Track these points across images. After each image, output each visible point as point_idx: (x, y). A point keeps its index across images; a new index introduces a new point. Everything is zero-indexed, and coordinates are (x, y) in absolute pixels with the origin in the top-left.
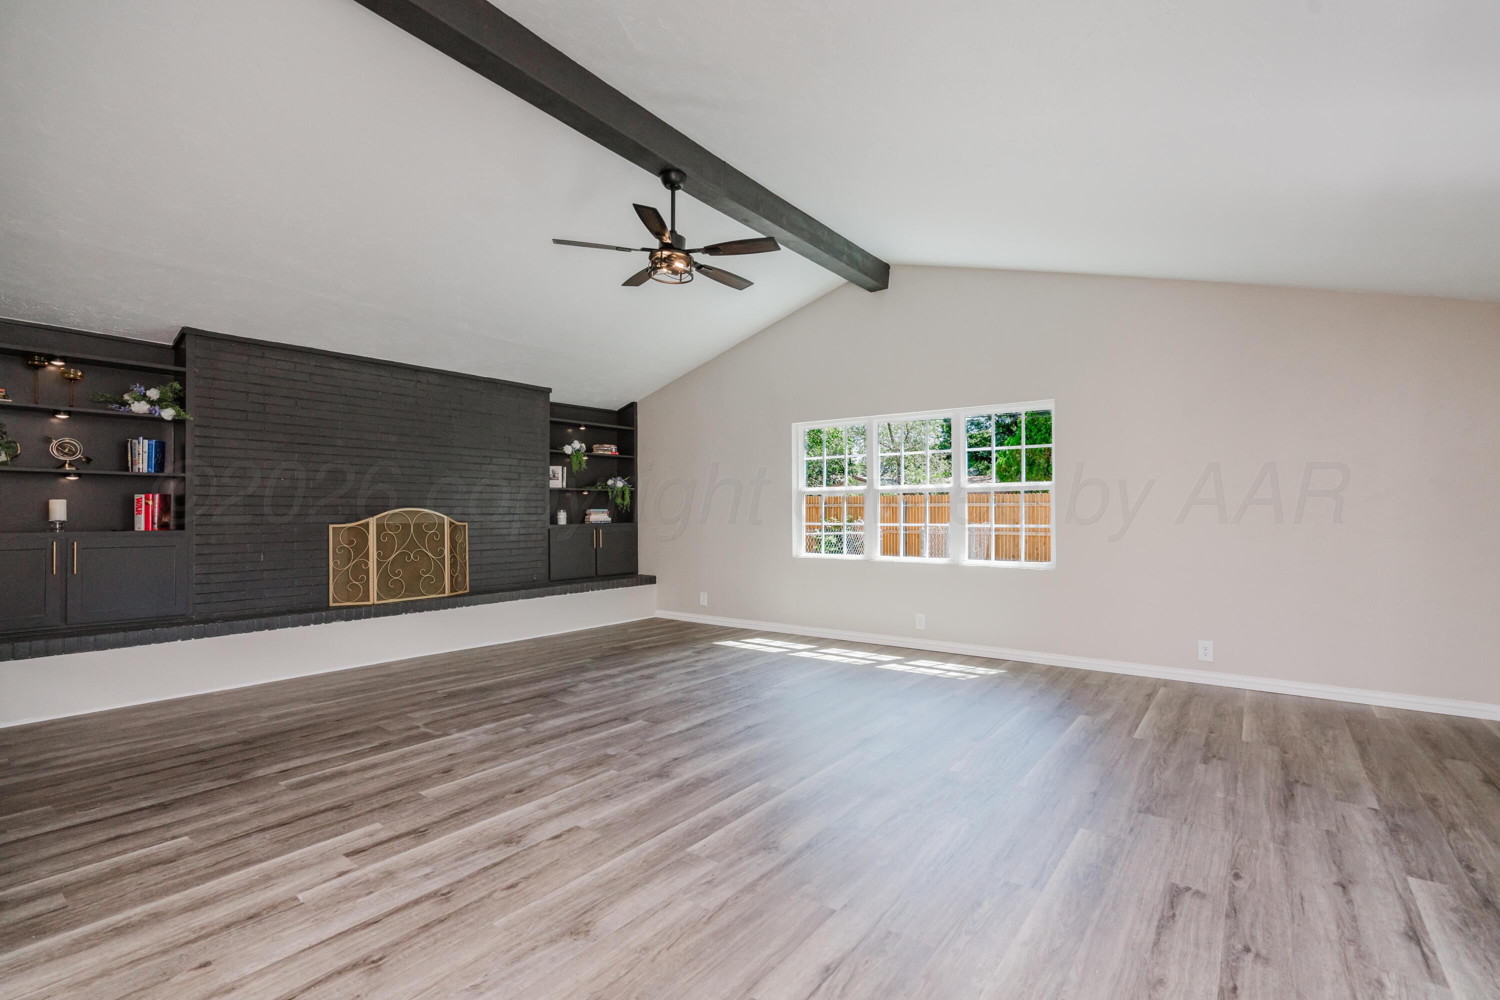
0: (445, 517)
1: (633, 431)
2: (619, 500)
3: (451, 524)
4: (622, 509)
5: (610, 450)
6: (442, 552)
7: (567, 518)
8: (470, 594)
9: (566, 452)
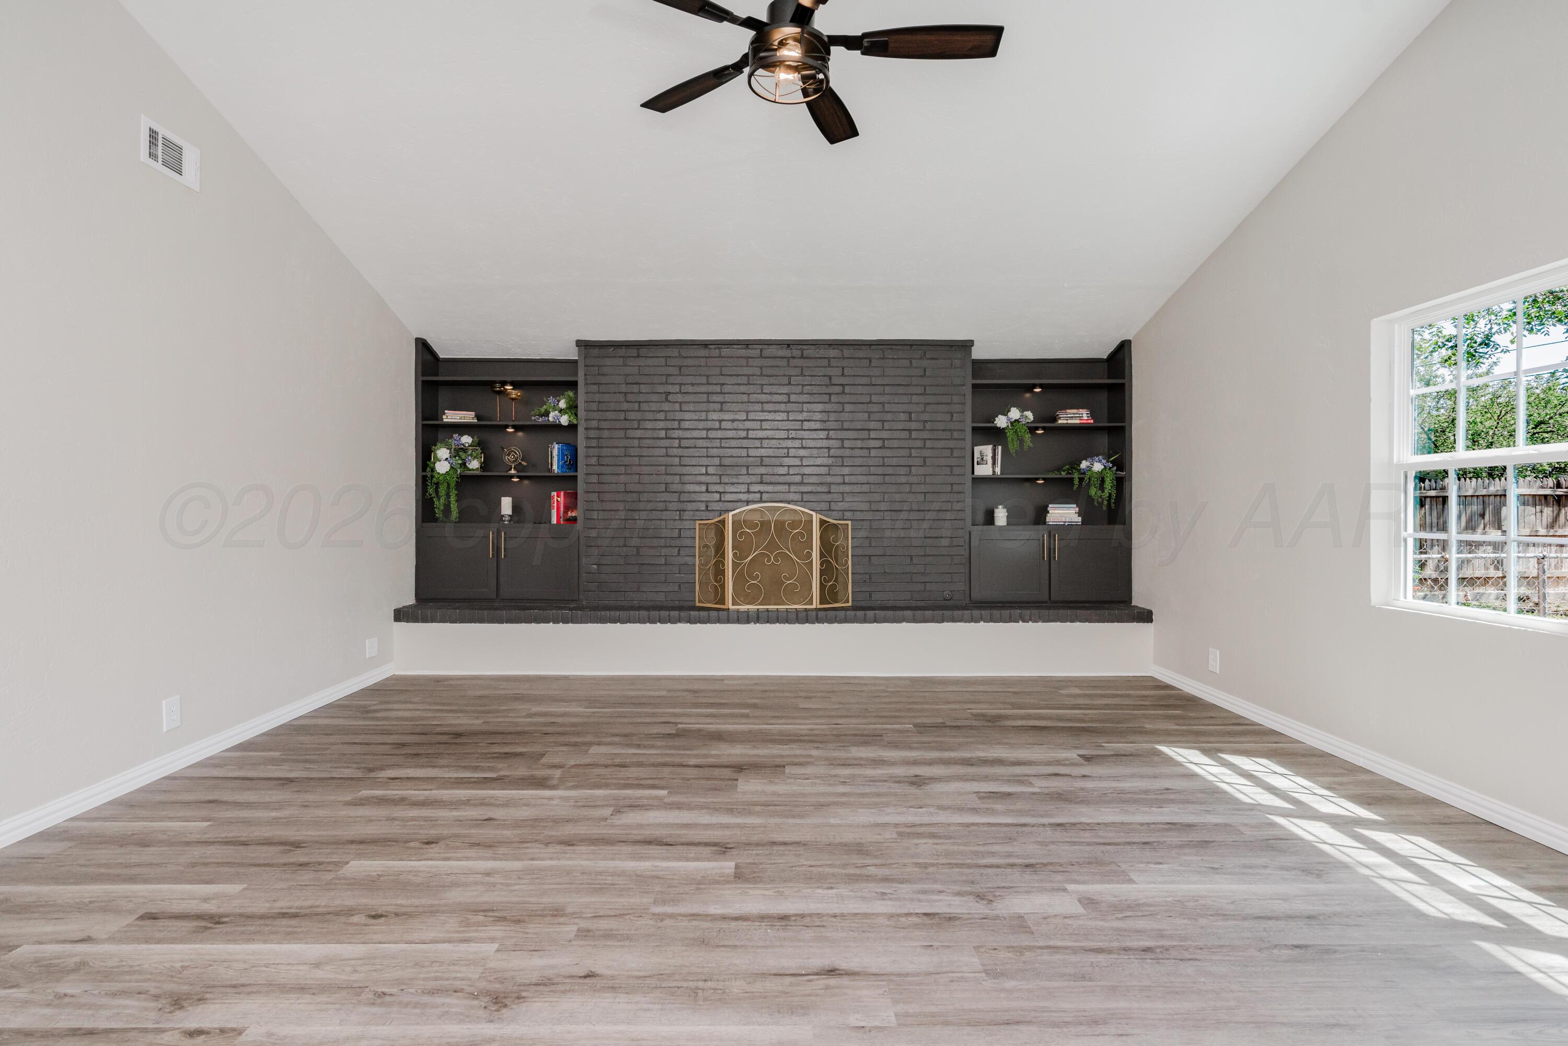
0: (814, 513)
1: (1123, 385)
2: (1093, 491)
3: (822, 522)
4: (1101, 504)
5: (1077, 416)
6: (809, 555)
7: (1008, 517)
8: (854, 608)
9: (998, 425)
